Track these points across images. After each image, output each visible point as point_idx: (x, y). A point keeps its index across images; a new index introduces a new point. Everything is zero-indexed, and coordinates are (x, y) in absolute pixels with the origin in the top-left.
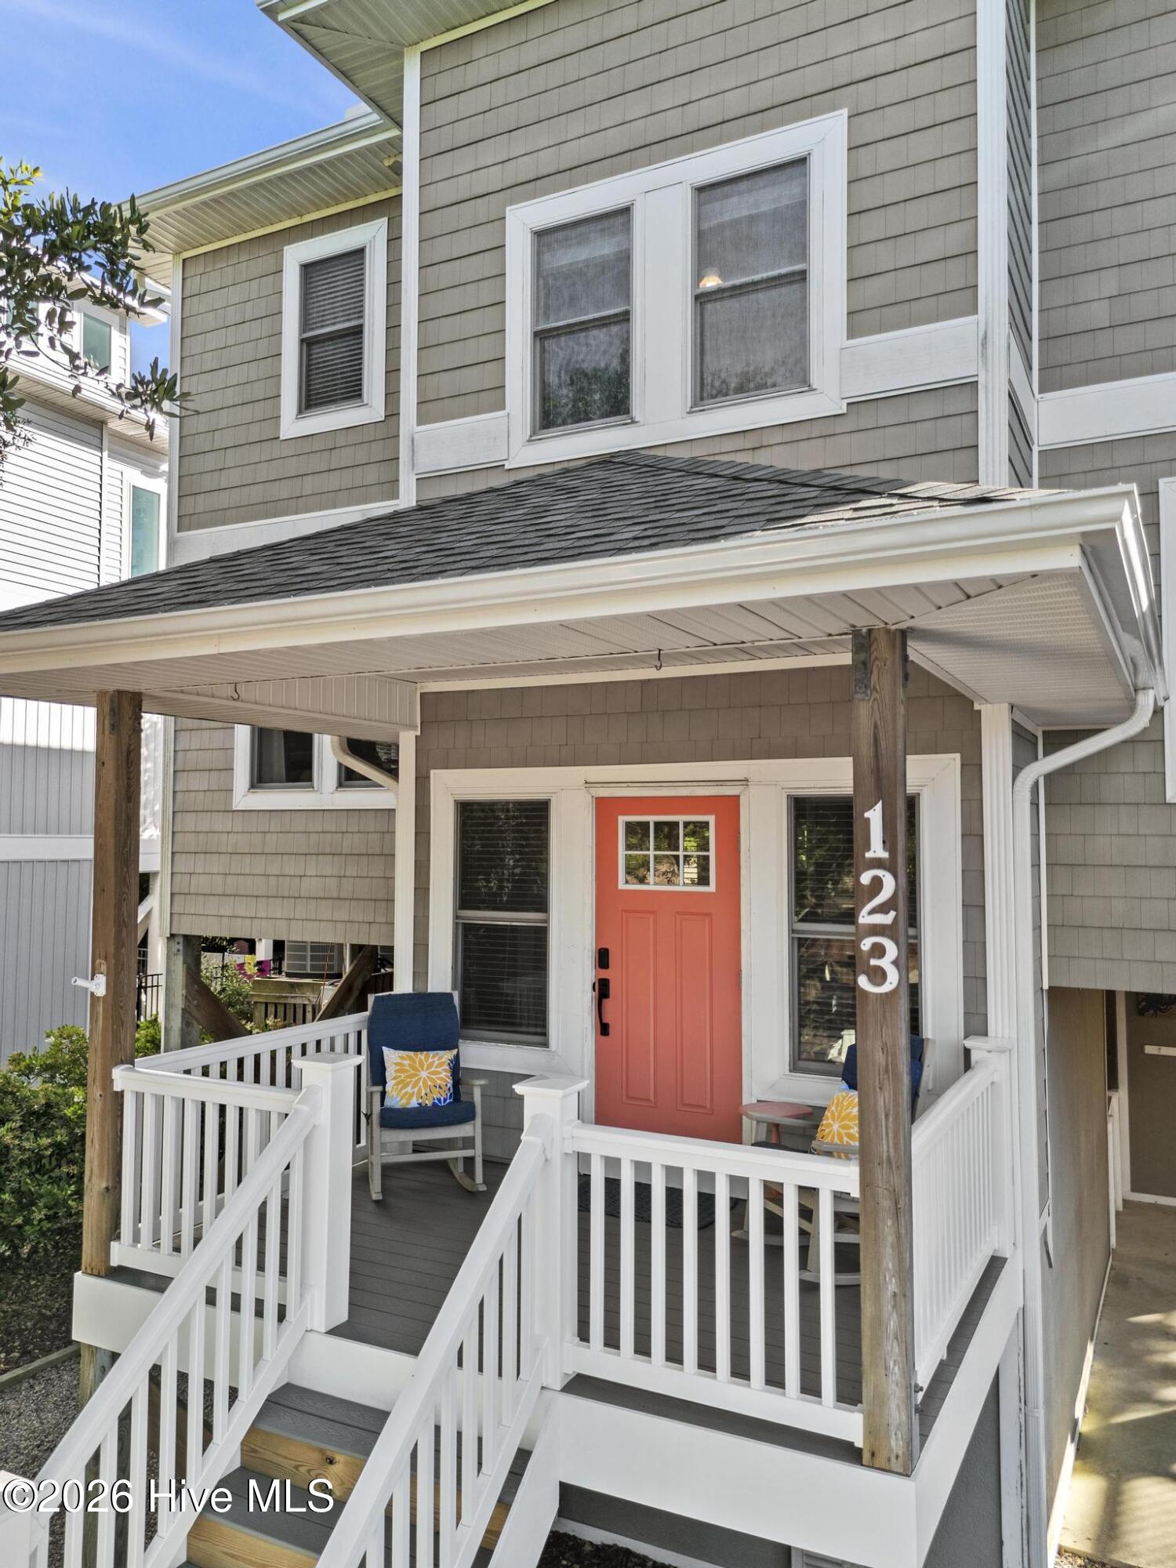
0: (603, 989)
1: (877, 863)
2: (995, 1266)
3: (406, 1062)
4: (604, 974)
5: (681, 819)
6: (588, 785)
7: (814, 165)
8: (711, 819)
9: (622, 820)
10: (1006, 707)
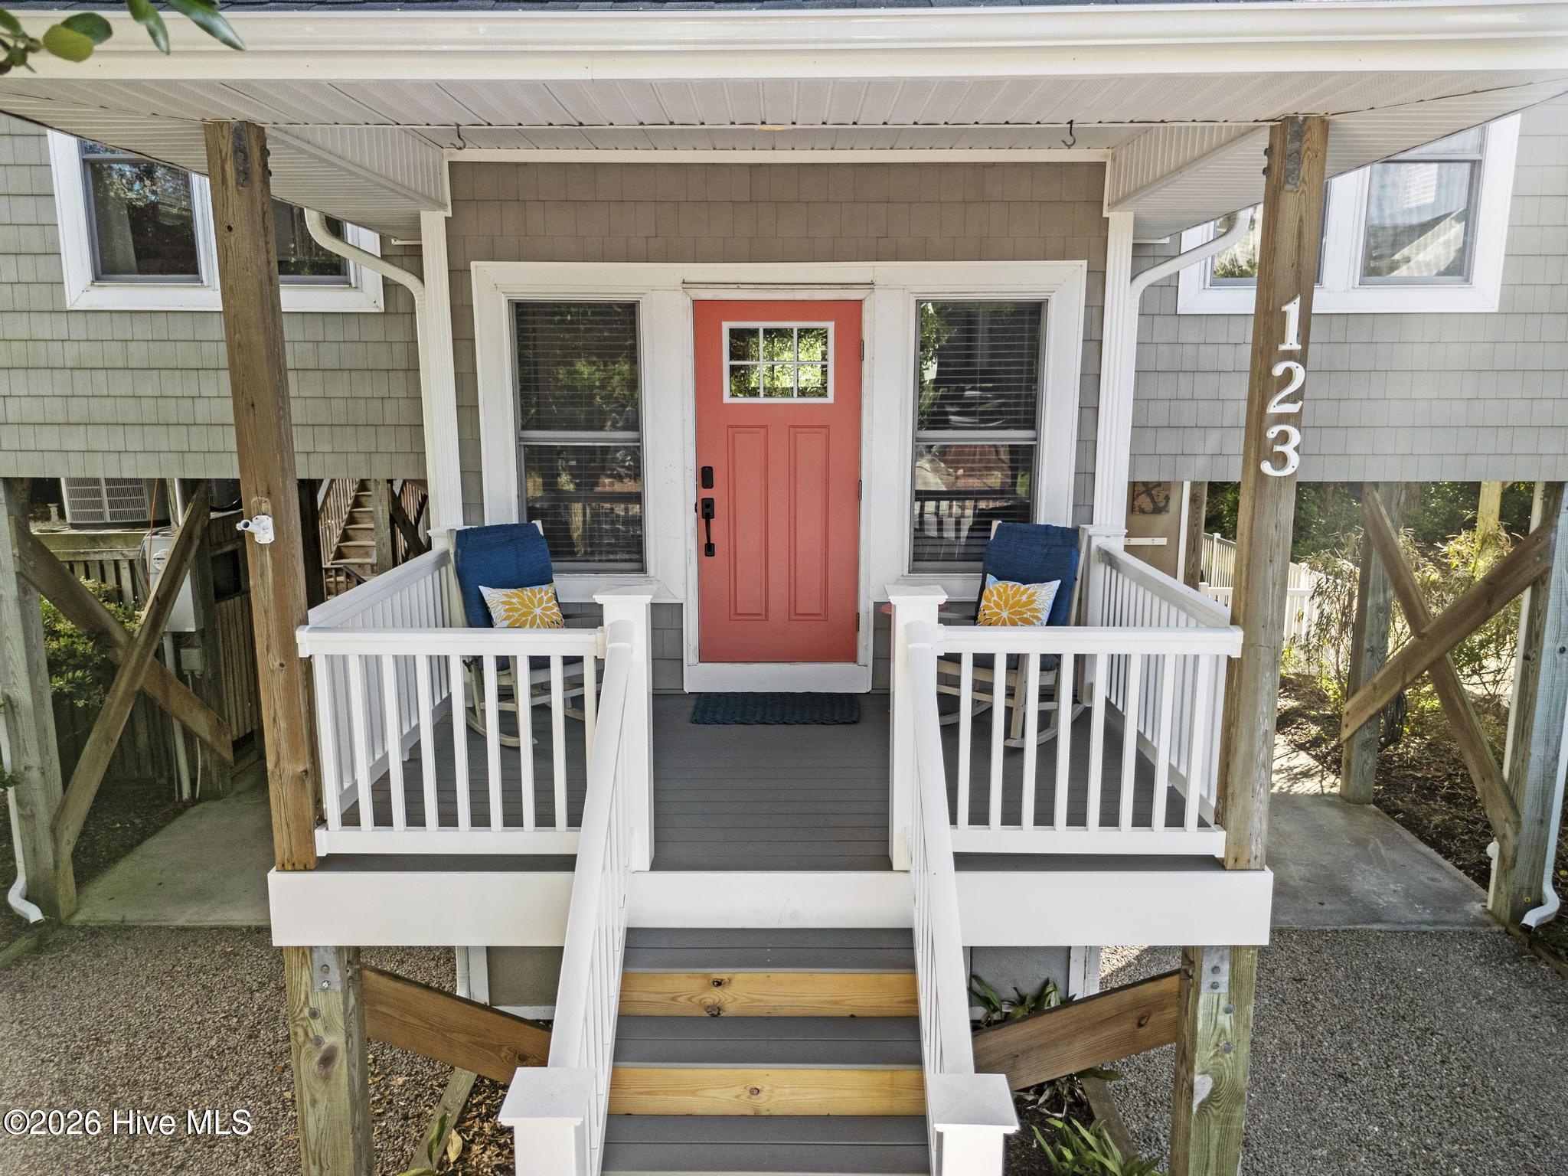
0: (706, 510)
1: (1290, 355)
3: (514, 600)
4: (707, 493)
5: (794, 325)
6: (685, 286)
8: (830, 325)
9: (726, 326)
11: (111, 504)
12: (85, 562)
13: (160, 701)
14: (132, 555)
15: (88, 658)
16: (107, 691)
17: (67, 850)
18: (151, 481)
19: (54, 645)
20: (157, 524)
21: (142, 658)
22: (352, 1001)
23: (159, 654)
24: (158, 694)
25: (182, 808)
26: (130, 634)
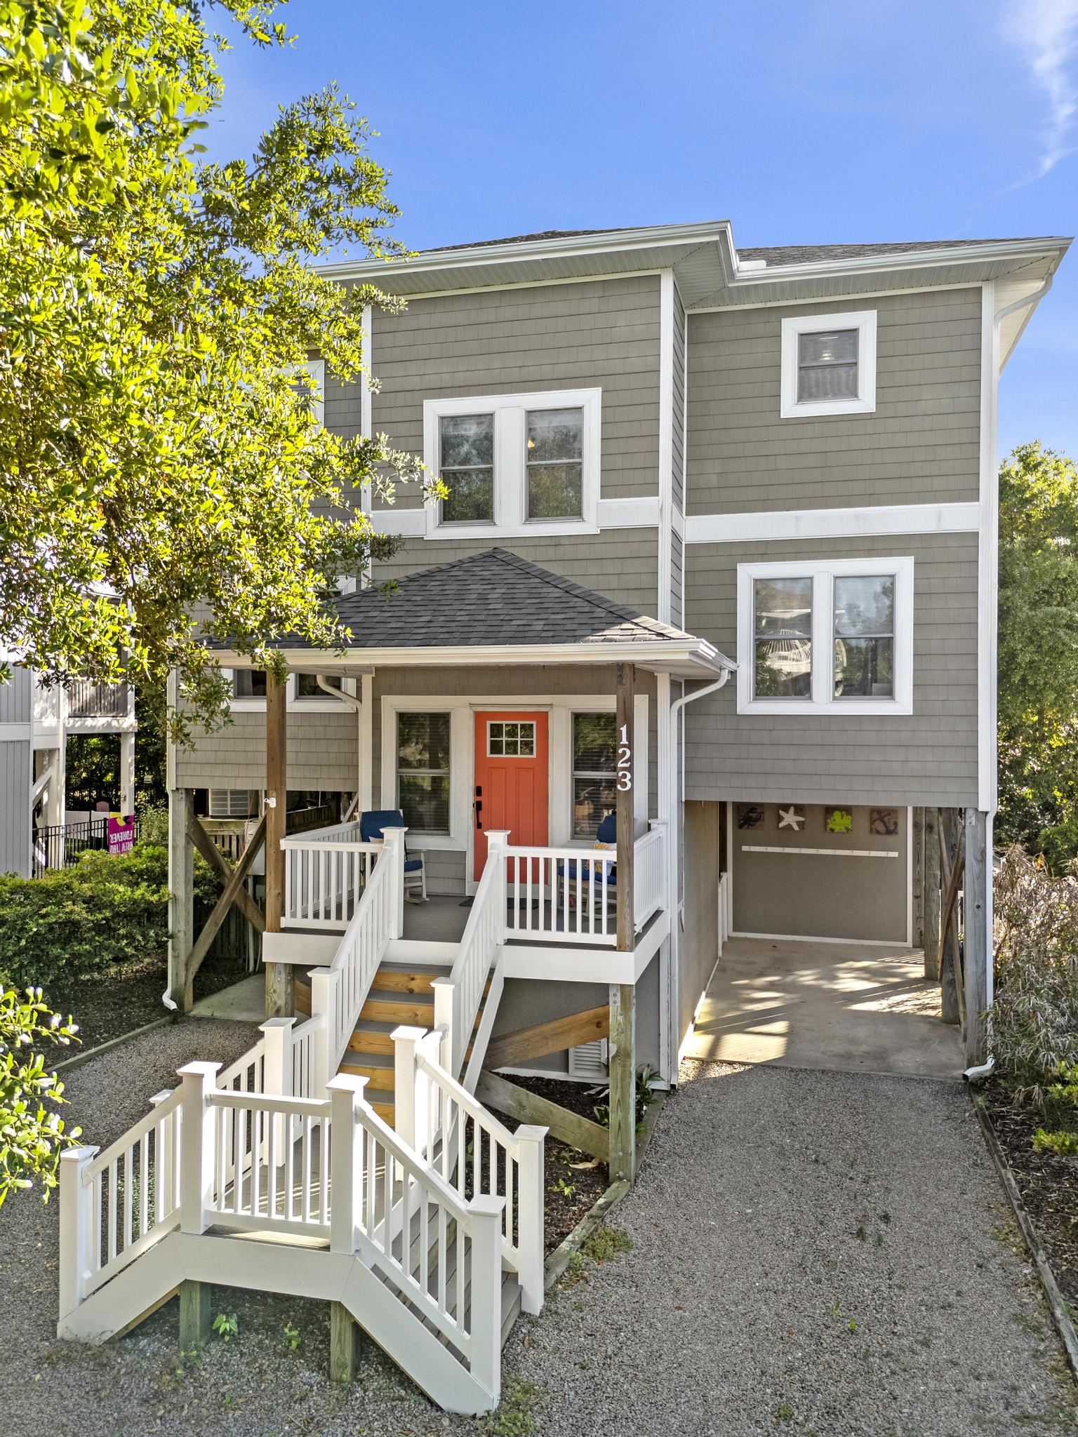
0: (478, 806)
1: (624, 746)
2: (657, 913)
4: (479, 799)
5: (519, 723)
6: (470, 706)
7: (586, 410)
8: (534, 723)
9: (489, 723)
10: (668, 675)
11: (231, 806)
12: (216, 836)
13: (243, 910)
14: (238, 833)
15: (211, 881)
16: (218, 898)
17: (191, 977)
18: (252, 791)
19: (197, 872)
20: (252, 816)
21: (236, 885)
22: (289, 990)
23: (245, 884)
24: (243, 906)
25: (249, 975)
26: (232, 871)
